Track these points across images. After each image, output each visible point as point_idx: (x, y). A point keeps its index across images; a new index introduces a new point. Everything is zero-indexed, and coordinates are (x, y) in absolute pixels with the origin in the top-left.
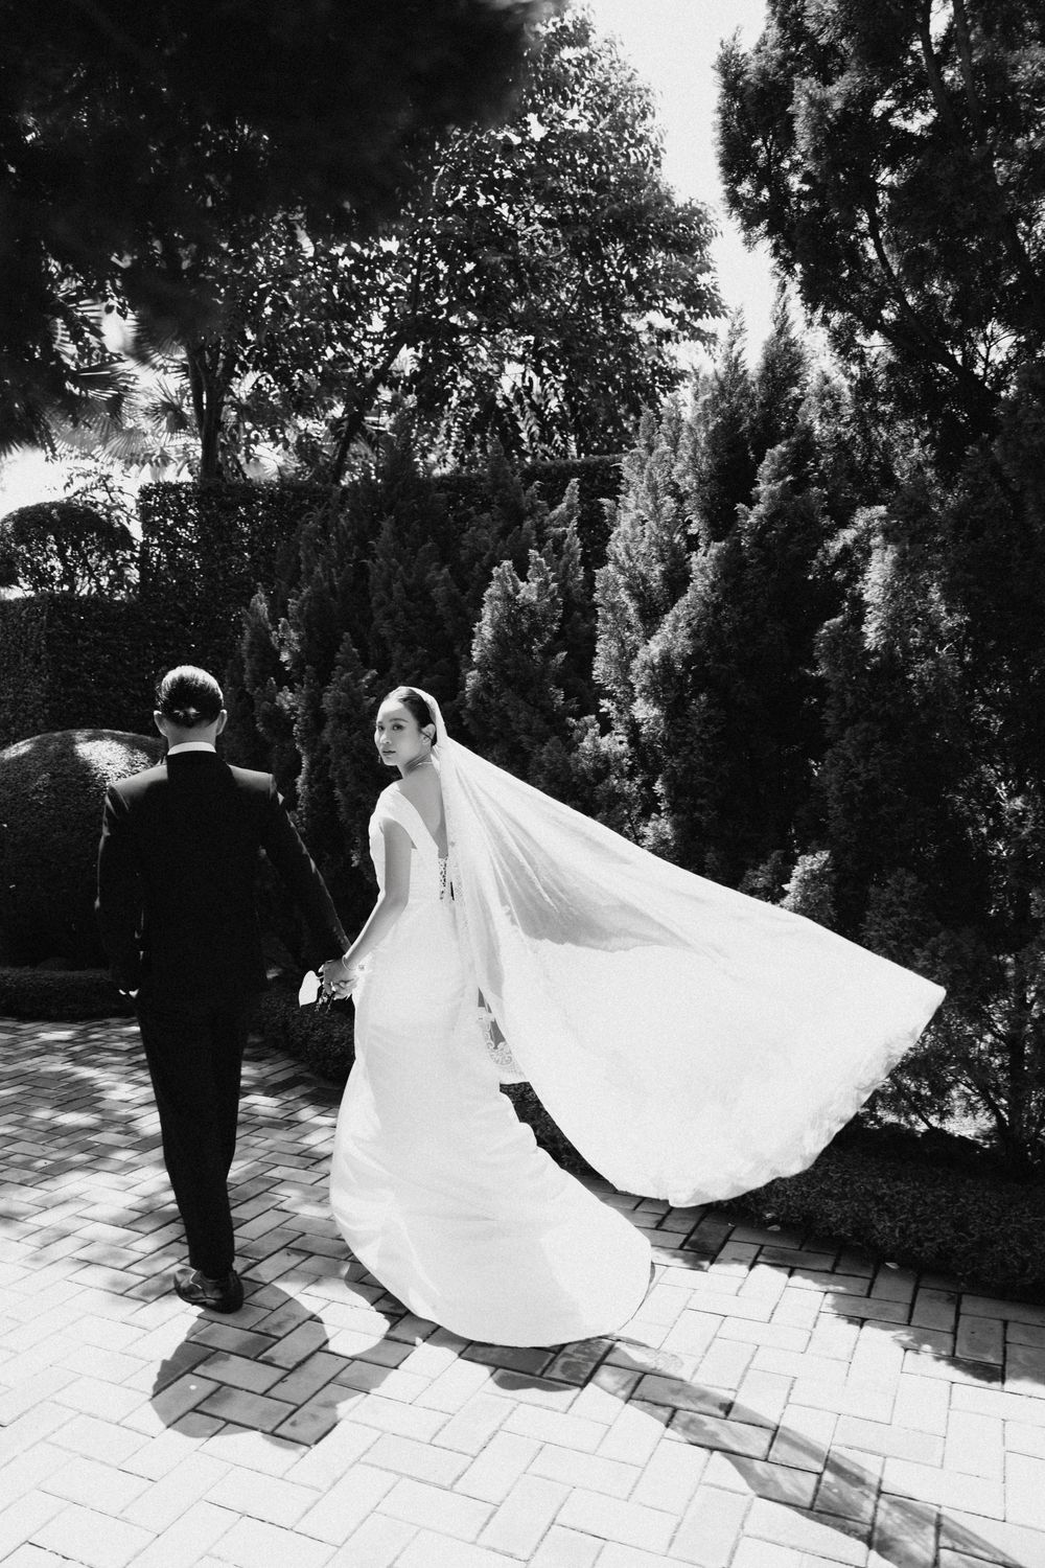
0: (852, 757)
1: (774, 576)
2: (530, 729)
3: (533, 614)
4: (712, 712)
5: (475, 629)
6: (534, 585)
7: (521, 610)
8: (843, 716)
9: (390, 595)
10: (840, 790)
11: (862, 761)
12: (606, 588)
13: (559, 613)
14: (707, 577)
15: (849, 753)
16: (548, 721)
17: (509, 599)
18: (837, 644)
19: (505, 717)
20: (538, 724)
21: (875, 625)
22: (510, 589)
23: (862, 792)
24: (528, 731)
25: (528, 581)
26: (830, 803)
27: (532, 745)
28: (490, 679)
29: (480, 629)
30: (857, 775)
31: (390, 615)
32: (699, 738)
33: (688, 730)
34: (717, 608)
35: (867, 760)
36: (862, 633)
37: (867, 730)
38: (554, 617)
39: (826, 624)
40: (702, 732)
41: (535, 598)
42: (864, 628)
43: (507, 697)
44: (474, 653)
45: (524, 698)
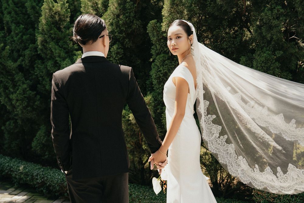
0: (159, 65)
1: (135, 5)
2: (60, 56)
3: (59, 15)
4: (119, 50)
5: (40, 20)
6: (59, 5)
7: (55, 13)
8: (157, 52)
9: (9, 5)
10: (156, 76)
11: (162, 66)
12: (85, 7)
13: (69, 15)
14: (114, 5)
15: (158, 64)
16: (67, 53)
17: (50, 9)
18: (154, 29)
19: (52, 51)
20: (63, 54)
21: (165, 23)
22: (51, 6)
23: (162, 76)
24: (59, 56)
25: (58, 3)
26: (153, 80)
27: (61, 61)
28: (46, 38)
29: (41, 20)
30: (160, 71)
31: (9, 13)
32: (114, 59)
33: (111, 56)
34: (118, 16)
35: (163, 66)
36: (162, 26)
37: (163, 57)
38: (68, 16)
39: (150, 22)
40: (115, 57)
41: (60, 9)
42: (162, 24)
43: (52, 45)
44: (40, 28)
45: (58, 45)
